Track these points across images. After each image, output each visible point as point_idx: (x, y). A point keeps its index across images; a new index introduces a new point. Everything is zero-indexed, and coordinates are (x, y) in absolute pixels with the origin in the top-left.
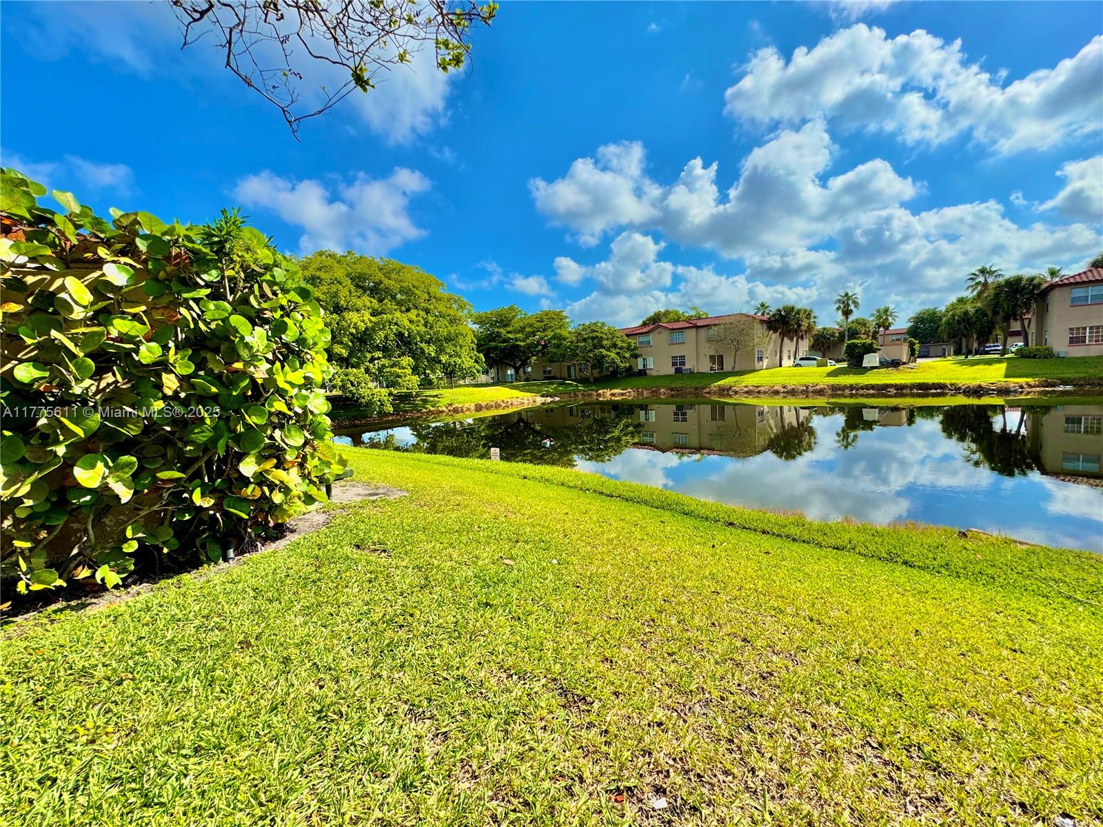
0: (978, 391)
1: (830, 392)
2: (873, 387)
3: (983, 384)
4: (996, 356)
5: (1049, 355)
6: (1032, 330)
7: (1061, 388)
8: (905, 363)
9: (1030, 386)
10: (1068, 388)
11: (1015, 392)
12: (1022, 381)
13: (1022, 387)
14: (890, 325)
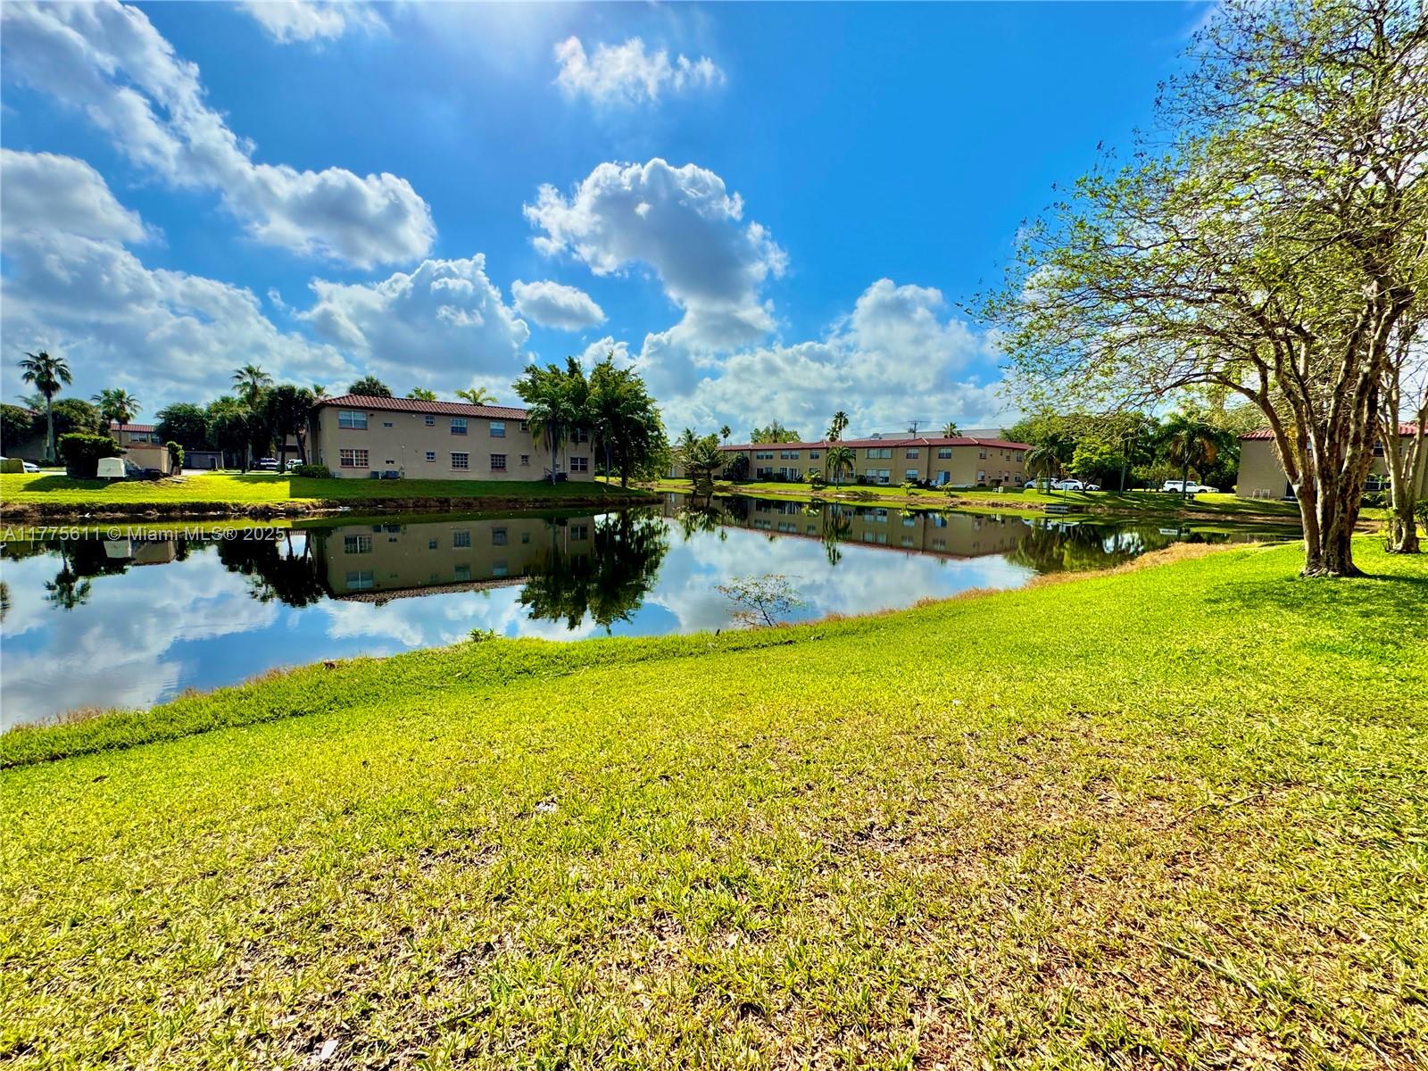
0: (265, 513)
1: (37, 516)
2: (120, 508)
3: (271, 505)
4: (274, 473)
5: (326, 475)
6: (308, 446)
7: (340, 509)
8: (166, 475)
9: (315, 507)
10: (346, 509)
11: (303, 513)
12: (307, 501)
13: (308, 508)
14: (128, 417)
